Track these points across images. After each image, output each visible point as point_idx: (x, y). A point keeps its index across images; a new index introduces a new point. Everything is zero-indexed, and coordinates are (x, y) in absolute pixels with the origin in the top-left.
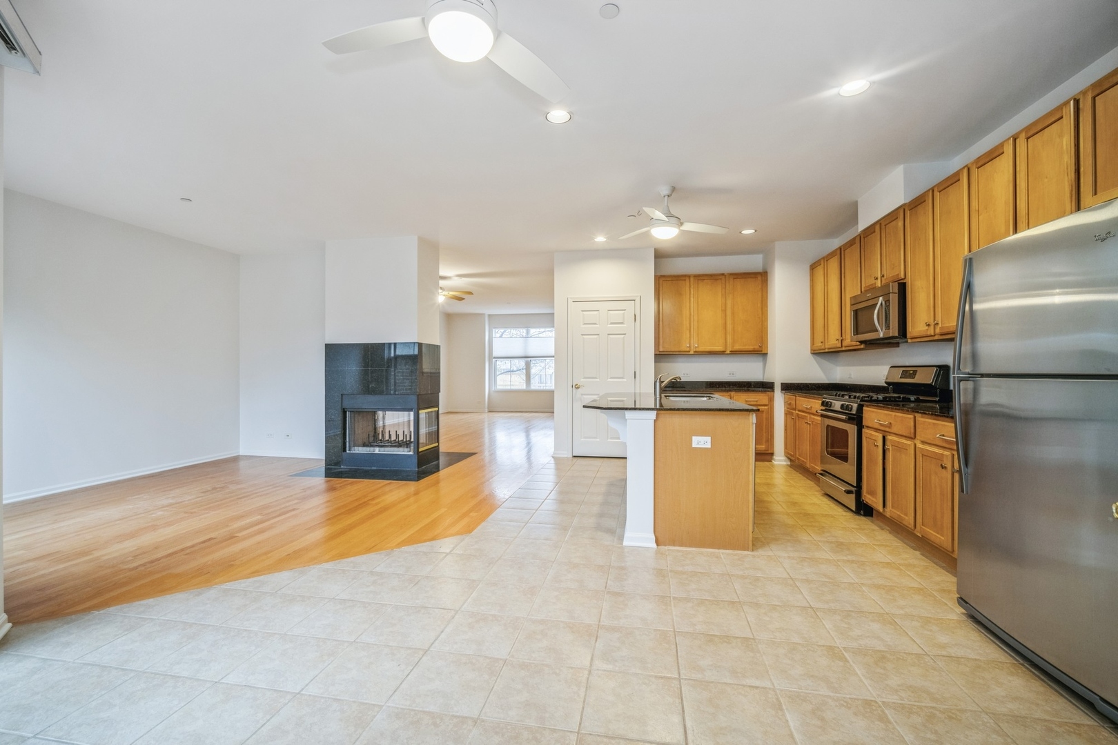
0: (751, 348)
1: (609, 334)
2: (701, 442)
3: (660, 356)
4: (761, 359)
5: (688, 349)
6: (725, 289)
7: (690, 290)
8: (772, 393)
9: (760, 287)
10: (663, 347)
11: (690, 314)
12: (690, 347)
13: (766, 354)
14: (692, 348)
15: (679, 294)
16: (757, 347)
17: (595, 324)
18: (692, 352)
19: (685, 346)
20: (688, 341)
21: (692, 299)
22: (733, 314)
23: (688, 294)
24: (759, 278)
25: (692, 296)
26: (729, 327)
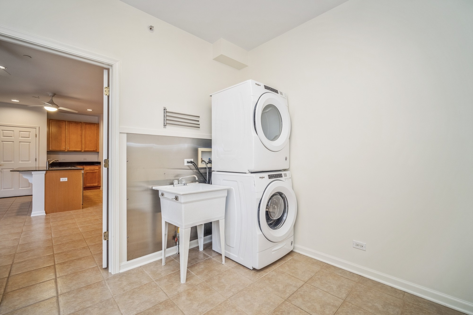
0: (92, 150)
1: (20, 142)
2: (64, 179)
3: (49, 152)
4: (97, 154)
5: (64, 150)
6: (82, 128)
7: (65, 127)
8: (100, 166)
9: (96, 128)
10: (52, 148)
11: (66, 136)
12: (65, 149)
13: (98, 152)
14: (66, 149)
15: (60, 127)
16: (95, 150)
17: (11, 137)
18: (66, 151)
19: (63, 148)
20: (64, 146)
21: (66, 130)
22: (85, 137)
23: (64, 128)
24: (96, 125)
25: (66, 129)
26: (83, 142)
